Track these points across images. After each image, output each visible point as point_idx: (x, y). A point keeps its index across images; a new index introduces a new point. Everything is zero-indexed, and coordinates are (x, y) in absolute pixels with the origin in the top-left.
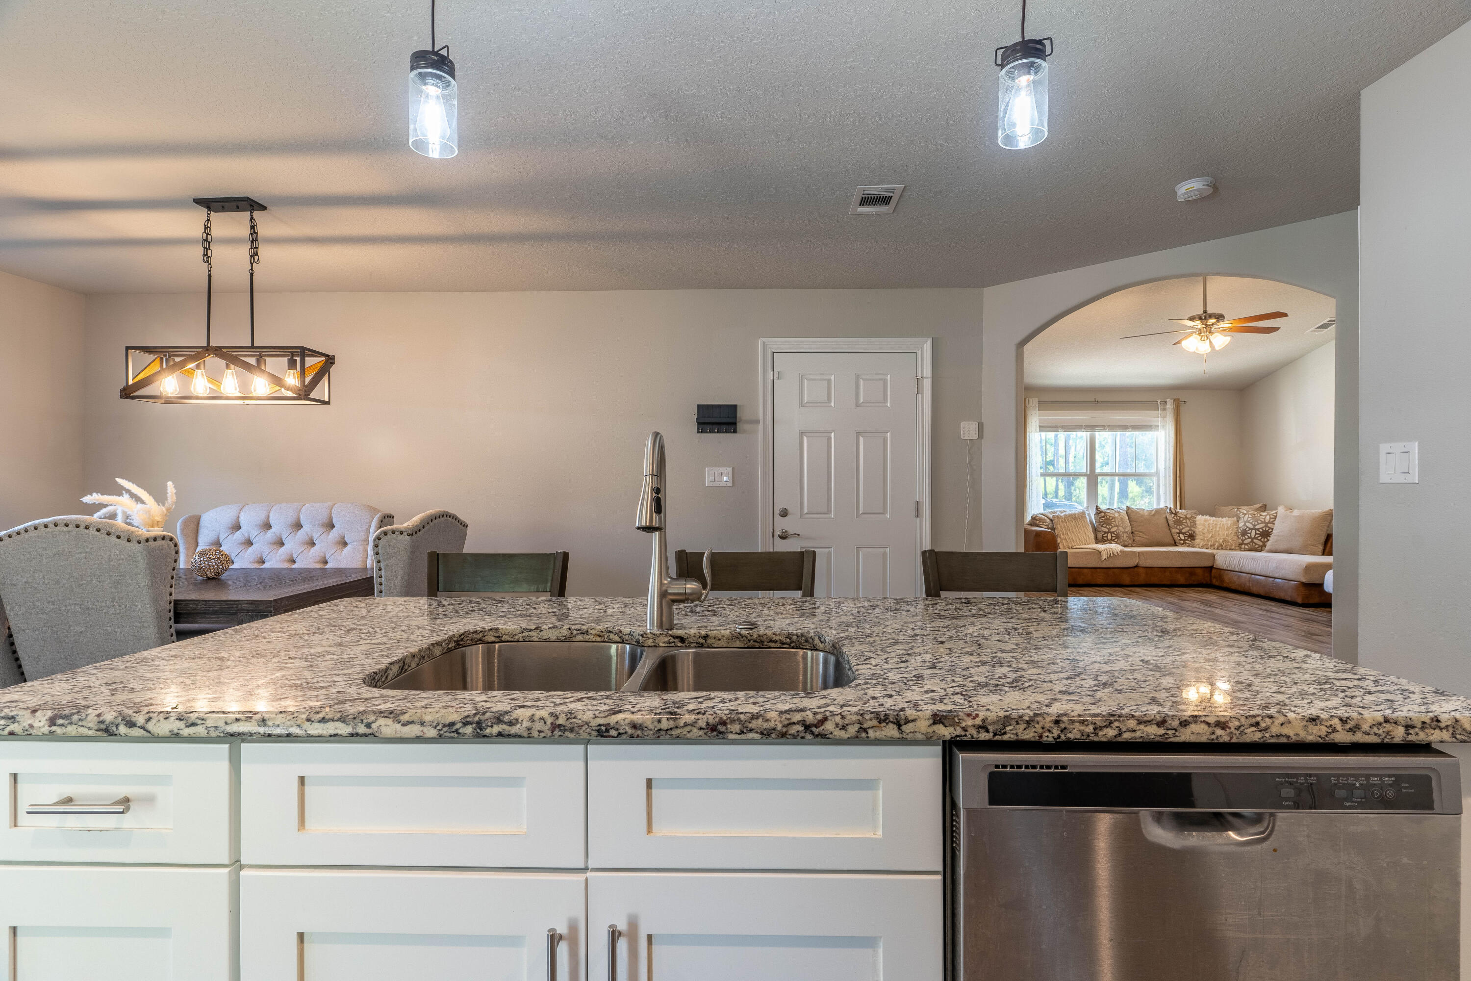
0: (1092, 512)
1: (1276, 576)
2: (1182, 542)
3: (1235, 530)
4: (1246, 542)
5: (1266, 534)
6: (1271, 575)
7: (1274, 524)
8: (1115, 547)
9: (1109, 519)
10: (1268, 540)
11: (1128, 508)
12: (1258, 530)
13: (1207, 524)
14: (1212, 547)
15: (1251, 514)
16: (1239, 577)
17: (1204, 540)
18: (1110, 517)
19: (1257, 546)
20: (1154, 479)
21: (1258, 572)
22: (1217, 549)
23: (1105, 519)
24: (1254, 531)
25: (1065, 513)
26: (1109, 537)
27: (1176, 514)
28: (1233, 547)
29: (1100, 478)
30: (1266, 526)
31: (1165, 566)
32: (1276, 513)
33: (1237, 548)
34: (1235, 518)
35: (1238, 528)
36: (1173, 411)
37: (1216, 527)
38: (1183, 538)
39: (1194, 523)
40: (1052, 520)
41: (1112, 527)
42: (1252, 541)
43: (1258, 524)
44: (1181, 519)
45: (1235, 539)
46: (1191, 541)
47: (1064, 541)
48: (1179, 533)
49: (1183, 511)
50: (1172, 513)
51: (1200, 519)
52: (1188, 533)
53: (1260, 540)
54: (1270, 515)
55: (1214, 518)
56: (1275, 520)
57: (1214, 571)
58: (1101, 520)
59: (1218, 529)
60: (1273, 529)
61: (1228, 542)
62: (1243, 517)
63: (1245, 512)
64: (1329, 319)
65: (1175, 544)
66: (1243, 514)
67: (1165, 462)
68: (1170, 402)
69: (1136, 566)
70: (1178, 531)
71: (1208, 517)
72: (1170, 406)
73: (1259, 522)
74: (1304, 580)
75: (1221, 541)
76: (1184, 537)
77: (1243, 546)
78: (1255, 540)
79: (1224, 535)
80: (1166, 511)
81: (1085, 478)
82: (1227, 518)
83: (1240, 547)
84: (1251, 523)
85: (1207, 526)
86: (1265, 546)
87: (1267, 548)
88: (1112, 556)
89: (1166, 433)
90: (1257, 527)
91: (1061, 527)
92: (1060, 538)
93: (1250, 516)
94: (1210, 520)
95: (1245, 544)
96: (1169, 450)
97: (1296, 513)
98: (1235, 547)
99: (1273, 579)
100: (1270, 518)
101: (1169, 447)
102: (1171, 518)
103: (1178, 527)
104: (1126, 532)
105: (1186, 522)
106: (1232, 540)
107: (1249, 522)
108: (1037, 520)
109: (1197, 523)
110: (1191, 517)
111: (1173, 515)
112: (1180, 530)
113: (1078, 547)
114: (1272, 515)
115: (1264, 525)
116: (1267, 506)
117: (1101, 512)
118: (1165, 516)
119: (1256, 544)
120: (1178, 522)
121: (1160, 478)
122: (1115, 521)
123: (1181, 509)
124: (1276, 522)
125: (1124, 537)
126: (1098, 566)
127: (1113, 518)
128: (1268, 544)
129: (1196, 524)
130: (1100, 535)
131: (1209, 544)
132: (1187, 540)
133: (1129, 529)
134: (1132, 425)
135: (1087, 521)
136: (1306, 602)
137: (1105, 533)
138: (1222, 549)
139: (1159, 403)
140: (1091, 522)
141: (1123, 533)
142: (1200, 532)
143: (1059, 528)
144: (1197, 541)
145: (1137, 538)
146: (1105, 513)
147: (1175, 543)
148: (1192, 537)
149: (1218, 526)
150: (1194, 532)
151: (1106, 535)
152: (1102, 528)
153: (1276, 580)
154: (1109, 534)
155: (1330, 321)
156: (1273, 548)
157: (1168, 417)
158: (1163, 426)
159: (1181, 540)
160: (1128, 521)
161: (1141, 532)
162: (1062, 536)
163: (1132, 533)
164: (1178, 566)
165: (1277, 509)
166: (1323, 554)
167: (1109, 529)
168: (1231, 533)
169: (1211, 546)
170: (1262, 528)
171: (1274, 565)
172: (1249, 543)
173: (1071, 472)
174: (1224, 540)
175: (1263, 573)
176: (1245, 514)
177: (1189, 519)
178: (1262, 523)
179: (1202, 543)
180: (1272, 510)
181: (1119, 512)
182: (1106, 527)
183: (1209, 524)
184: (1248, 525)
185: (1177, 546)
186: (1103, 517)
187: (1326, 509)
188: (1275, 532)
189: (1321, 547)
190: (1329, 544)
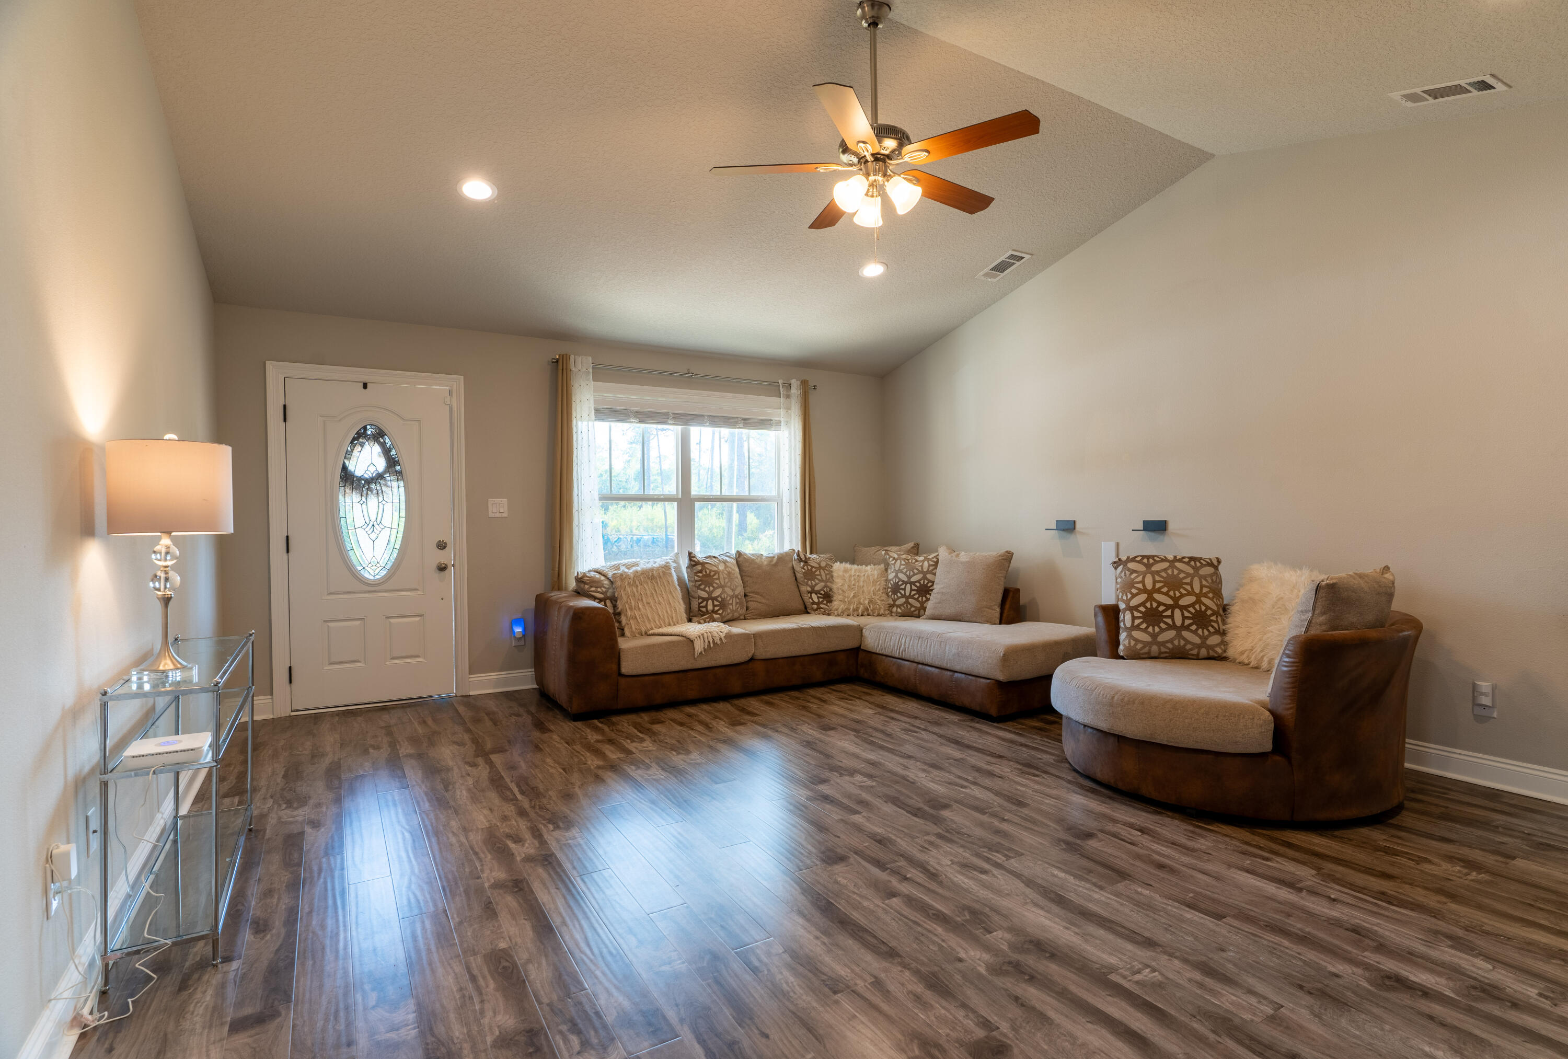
0: (684, 563)
1: (957, 668)
2: (815, 606)
3: (883, 584)
4: (898, 602)
5: (925, 590)
6: (949, 666)
7: (935, 574)
8: (716, 629)
9: (708, 576)
10: (928, 600)
11: (739, 554)
12: (914, 583)
13: (847, 575)
14: (856, 613)
15: (904, 559)
16: (899, 667)
17: (844, 602)
18: (711, 571)
19: (913, 609)
20: (775, 505)
21: (929, 661)
22: (862, 615)
23: (704, 576)
24: (908, 586)
25: (634, 569)
26: (710, 607)
27: (806, 561)
28: (882, 611)
29: (697, 504)
30: (924, 578)
31: (794, 655)
32: (936, 557)
33: (887, 612)
34: (882, 566)
35: (887, 581)
36: (800, 398)
37: (859, 581)
38: (816, 600)
39: (830, 573)
40: (612, 583)
41: (715, 589)
42: (907, 602)
43: (915, 574)
44: (814, 570)
45: (884, 597)
46: (826, 605)
47: (632, 621)
48: (811, 593)
49: (815, 556)
50: (800, 560)
51: (838, 567)
52: (822, 592)
53: (917, 600)
54: (928, 560)
55: (855, 566)
56: (936, 568)
57: (861, 655)
58: (696, 578)
59: (861, 584)
60: (933, 582)
61: (876, 603)
62: (894, 564)
63: (896, 556)
64: (1011, 252)
65: (806, 611)
66: (894, 559)
67: (790, 479)
68: (795, 383)
69: (752, 659)
70: (809, 589)
71: (848, 565)
72: (795, 391)
73: (916, 571)
74: (1001, 677)
75: (866, 602)
76: (818, 598)
77: (894, 609)
78: (910, 600)
79: (869, 593)
80: (792, 556)
81: (675, 504)
82: (872, 566)
83: (890, 611)
84: (905, 573)
85: (847, 580)
86: (925, 609)
87: (928, 612)
88: (713, 646)
89: (790, 434)
90: (913, 579)
91: (627, 595)
92: (626, 615)
93: (903, 562)
94: (851, 569)
95: (898, 606)
96: (795, 460)
97: (964, 557)
98: (885, 610)
99: (951, 673)
100: (929, 565)
101: (795, 456)
102: (799, 567)
103: (810, 583)
104: (737, 597)
105: (820, 575)
106: (881, 601)
107: (902, 573)
108: (585, 583)
109: (835, 574)
110: (826, 566)
111: (802, 564)
112: (813, 587)
113: (656, 631)
114: (931, 559)
115: (921, 575)
116: (920, 546)
117: (698, 563)
118: (790, 565)
119: (912, 606)
120: (810, 575)
121: (784, 504)
122: (718, 579)
123: (811, 553)
124: (938, 571)
125: (733, 607)
126: (689, 666)
127: (717, 572)
128: (930, 605)
129: (832, 577)
130: (695, 604)
131: (852, 607)
132: (822, 603)
133: (740, 590)
134: (743, 419)
135: (673, 581)
136: (1004, 714)
137: (704, 599)
138: (868, 615)
139: (781, 386)
140: (680, 580)
141: (732, 597)
142: (838, 589)
143: (624, 597)
144: (836, 604)
145: (752, 605)
146: (703, 564)
147: (806, 608)
148: (828, 597)
149: (862, 579)
150: (831, 590)
151: (704, 604)
152: (699, 592)
153: (956, 674)
154: (710, 602)
155: (1012, 257)
156: (936, 613)
157: (793, 408)
158: (787, 423)
159: (814, 603)
160: (739, 577)
161: (757, 593)
162: (629, 613)
163: (745, 595)
164: (812, 653)
165: (937, 551)
166: (1000, 623)
167: (709, 593)
168: (879, 590)
169: (854, 610)
170: (919, 581)
171: (954, 650)
172: (902, 605)
173: (651, 493)
174: (871, 601)
175: (937, 663)
176: (896, 560)
177: (824, 569)
178: (919, 572)
179: (842, 607)
180: (930, 552)
181: (725, 562)
182: (704, 590)
183: (850, 576)
184: (901, 576)
185: (808, 613)
186: (700, 572)
187: (1003, 551)
188: (937, 588)
189: (998, 610)
190: (1007, 606)
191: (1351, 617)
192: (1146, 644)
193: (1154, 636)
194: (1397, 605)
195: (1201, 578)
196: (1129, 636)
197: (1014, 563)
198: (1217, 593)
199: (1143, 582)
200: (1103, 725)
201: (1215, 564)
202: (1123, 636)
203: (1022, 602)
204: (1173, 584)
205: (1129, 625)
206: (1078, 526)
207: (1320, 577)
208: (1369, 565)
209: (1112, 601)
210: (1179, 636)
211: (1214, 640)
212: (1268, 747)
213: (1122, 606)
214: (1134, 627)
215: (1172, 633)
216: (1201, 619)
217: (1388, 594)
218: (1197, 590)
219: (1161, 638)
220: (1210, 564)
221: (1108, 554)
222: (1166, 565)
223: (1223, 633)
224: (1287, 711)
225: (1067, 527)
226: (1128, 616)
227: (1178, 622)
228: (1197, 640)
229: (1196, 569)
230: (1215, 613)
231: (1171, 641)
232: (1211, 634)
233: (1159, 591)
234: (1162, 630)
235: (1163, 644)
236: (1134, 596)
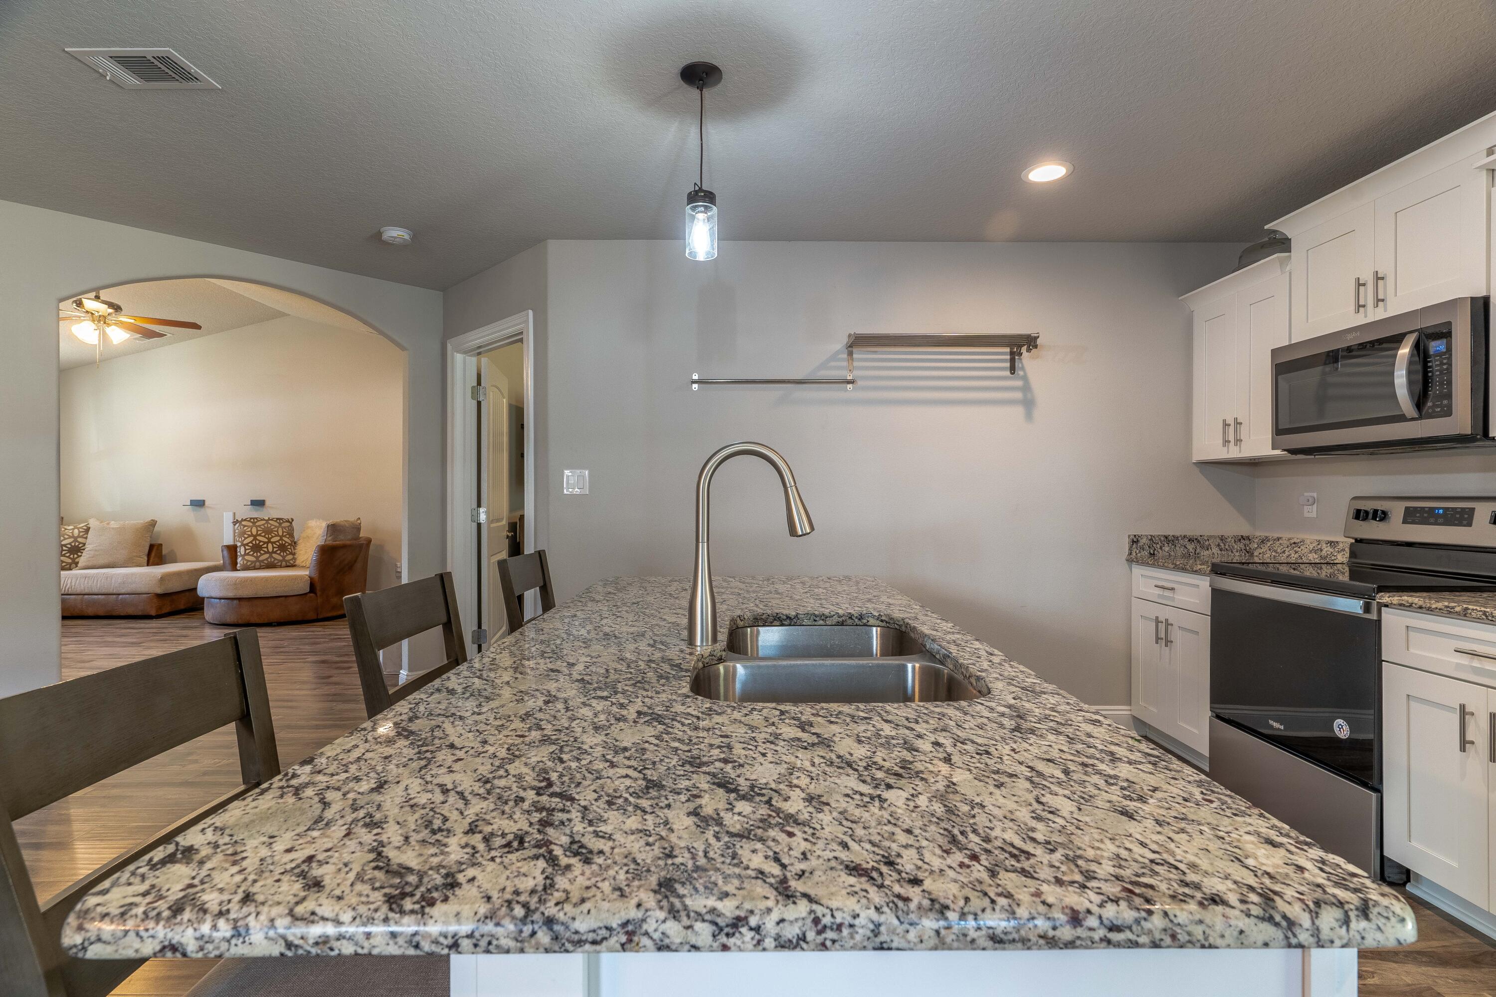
1: (123, 591)
5: (76, 550)
6: (115, 591)
7: (86, 538)
10: (81, 556)
12: (65, 546)
21: (95, 590)
30: (76, 541)
32: (86, 526)
43: (65, 539)
53: (68, 557)
54: (79, 529)
56: (86, 534)
60: (84, 544)
73: (66, 537)
74: (159, 591)
86: (77, 563)
87: (80, 565)
90: (64, 542)
97: (114, 525)
99: (117, 596)
100: (80, 532)
114: (81, 528)
115: (72, 540)
116: (69, 519)
124: (89, 536)
128: (82, 560)
136: (160, 613)
153: (121, 596)
156: (90, 564)
165: (87, 522)
166: (148, 565)
170: (70, 544)
171: (120, 581)
175: (104, 591)
178: (70, 537)
180: (80, 523)
187: (149, 519)
188: (88, 547)
189: (146, 558)
190: (153, 554)
191: (341, 537)
192: (252, 562)
193: (257, 557)
194: (362, 534)
195: (283, 528)
196: (243, 559)
197: (157, 528)
198: (291, 535)
199: (251, 531)
200: (231, 594)
201: (290, 521)
202: (239, 560)
203: (164, 552)
204: (268, 531)
205: (243, 553)
206: (206, 504)
207: (330, 522)
208: (352, 518)
209: (231, 543)
210: (271, 557)
211: (290, 557)
212: (308, 590)
213: (239, 544)
214: (246, 554)
215: (267, 556)
216: (282, 548)
217: (357, 528)
218: (280, 533)
219: (261, 558)
220: (288, 521)
221: (228, 518)
222: (264, 522)
223: (294, 554)
224: (315, 575)
225: (199, 504)
226: (242, 549)
227: (270, 550)
228: (280, 558)
229: (280, 524)
230: (290, 544)
231: (267, 559)
232: (287, 555)
233: (260, 535)
234: (262, 554)
235: (262, 561)
236: (246, 538)
